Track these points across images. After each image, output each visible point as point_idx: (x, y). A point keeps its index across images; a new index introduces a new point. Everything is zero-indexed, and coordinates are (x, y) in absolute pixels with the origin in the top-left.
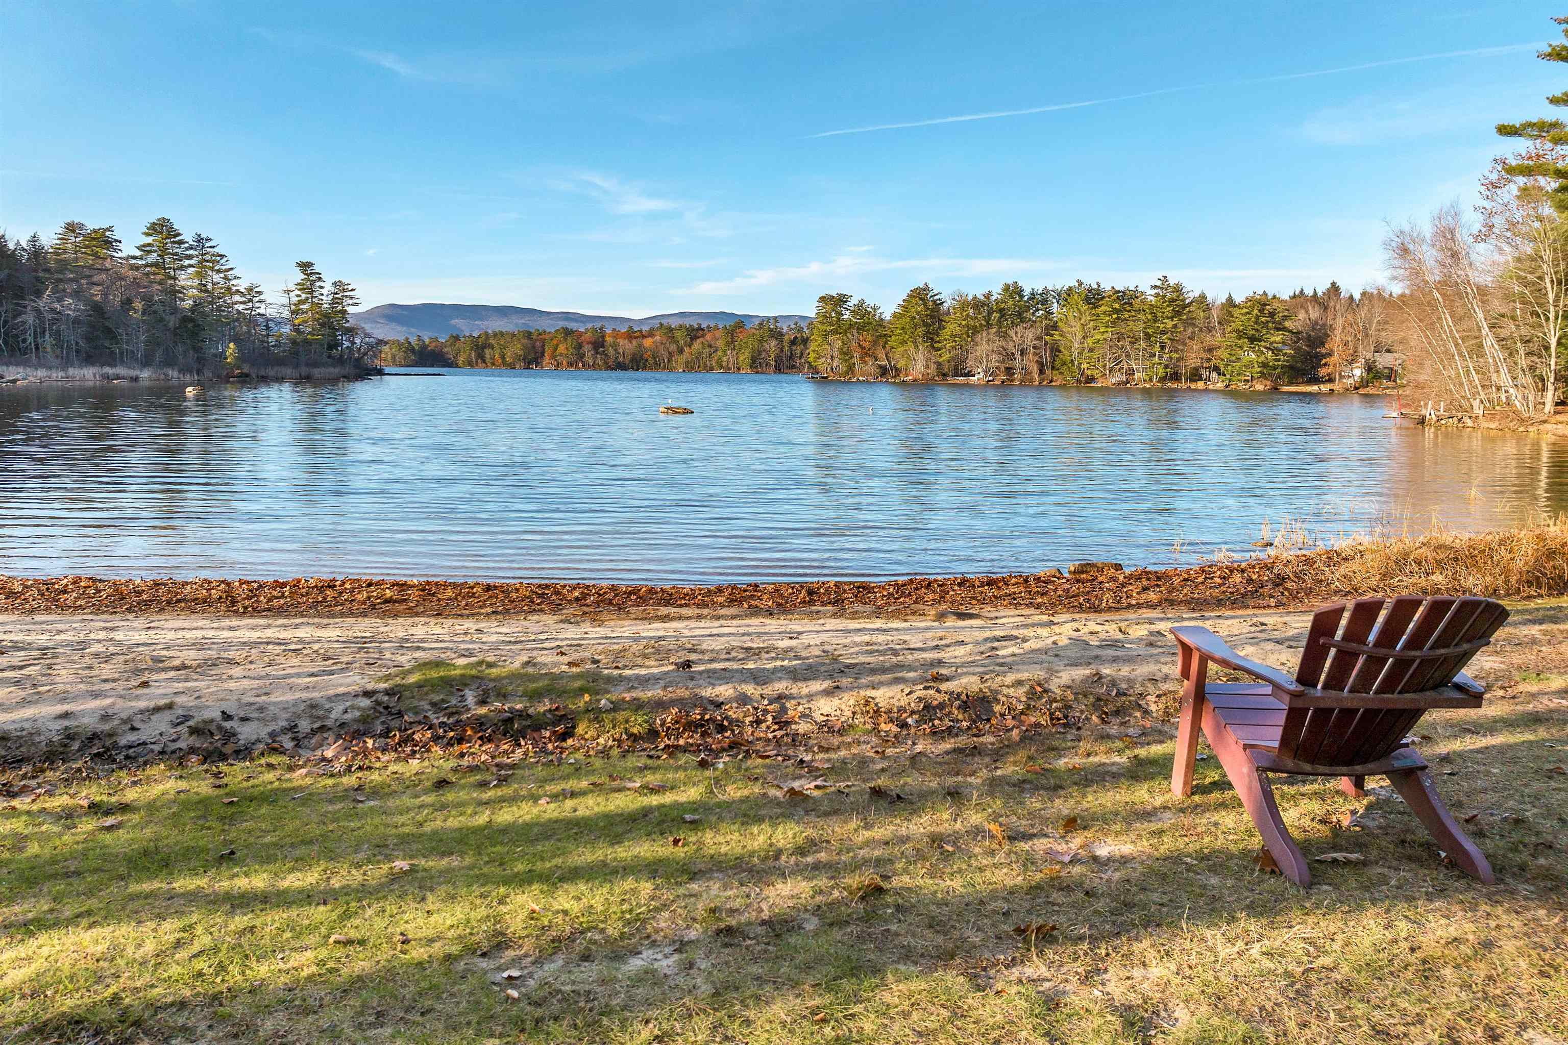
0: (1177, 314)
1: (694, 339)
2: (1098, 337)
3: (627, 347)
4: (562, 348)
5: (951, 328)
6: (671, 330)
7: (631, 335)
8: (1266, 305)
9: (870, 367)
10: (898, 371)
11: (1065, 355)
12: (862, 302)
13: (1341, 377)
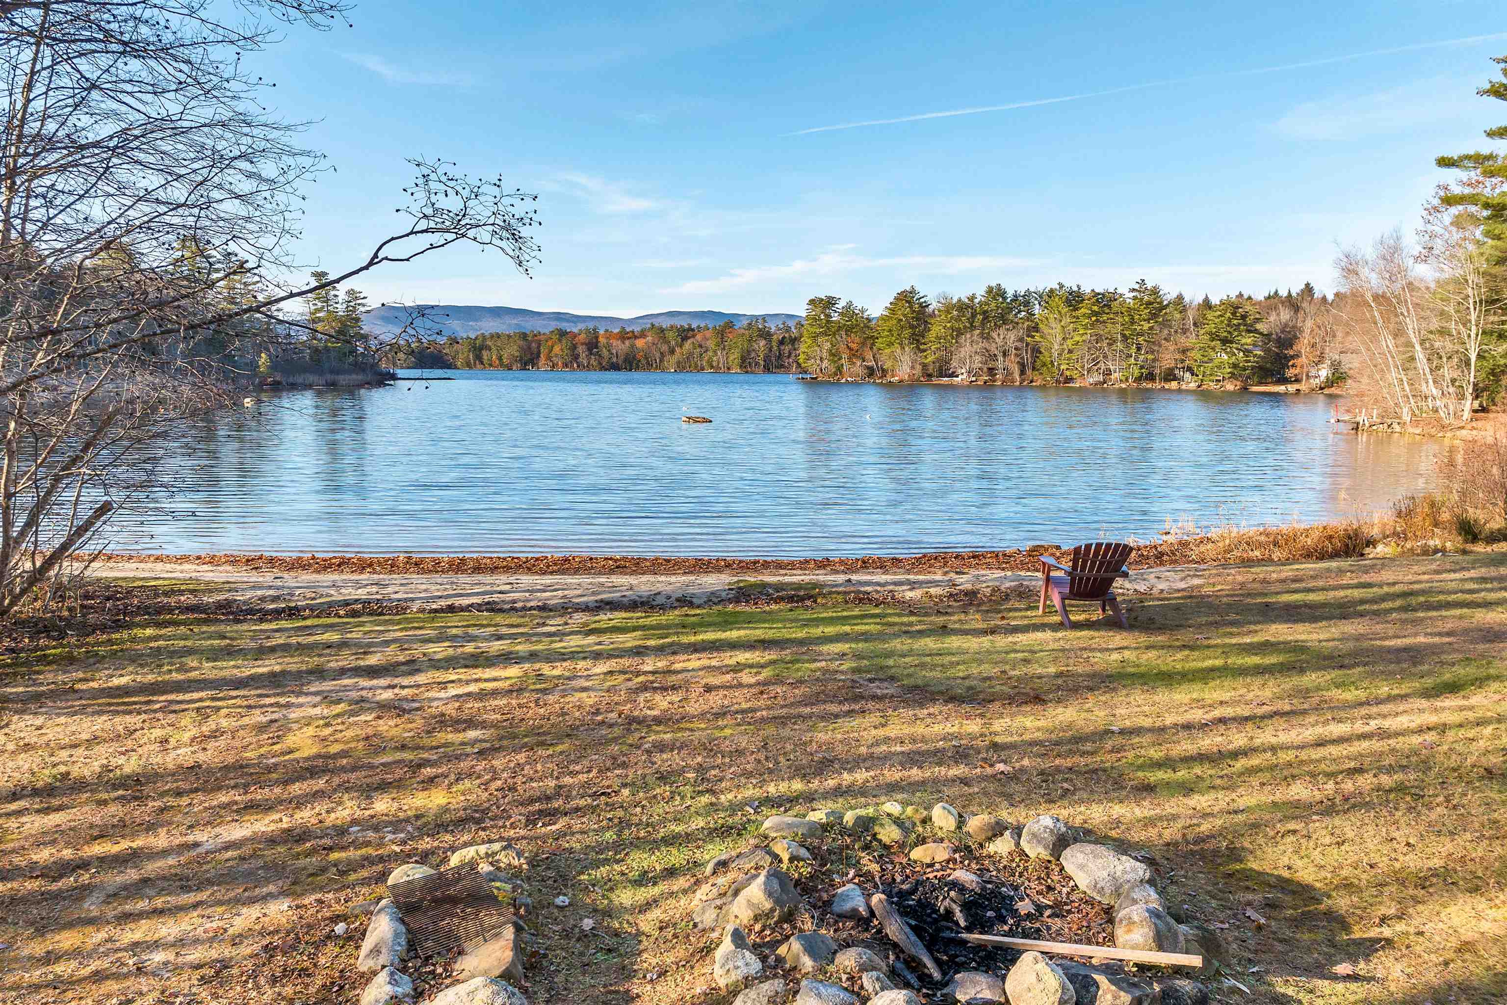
0: (1154, 316)
1: (685, 339)
2: (1077, 338)
3: (621, 347)
4: (557, 349)
5: (936, 329)
6: (662, 330)
7: (624, 336)
8: (1238, 308)
9: (858, 368)
10: (884, 372)
11: (1045, 357)
12: (850, 304)
13: (1308, 376)
